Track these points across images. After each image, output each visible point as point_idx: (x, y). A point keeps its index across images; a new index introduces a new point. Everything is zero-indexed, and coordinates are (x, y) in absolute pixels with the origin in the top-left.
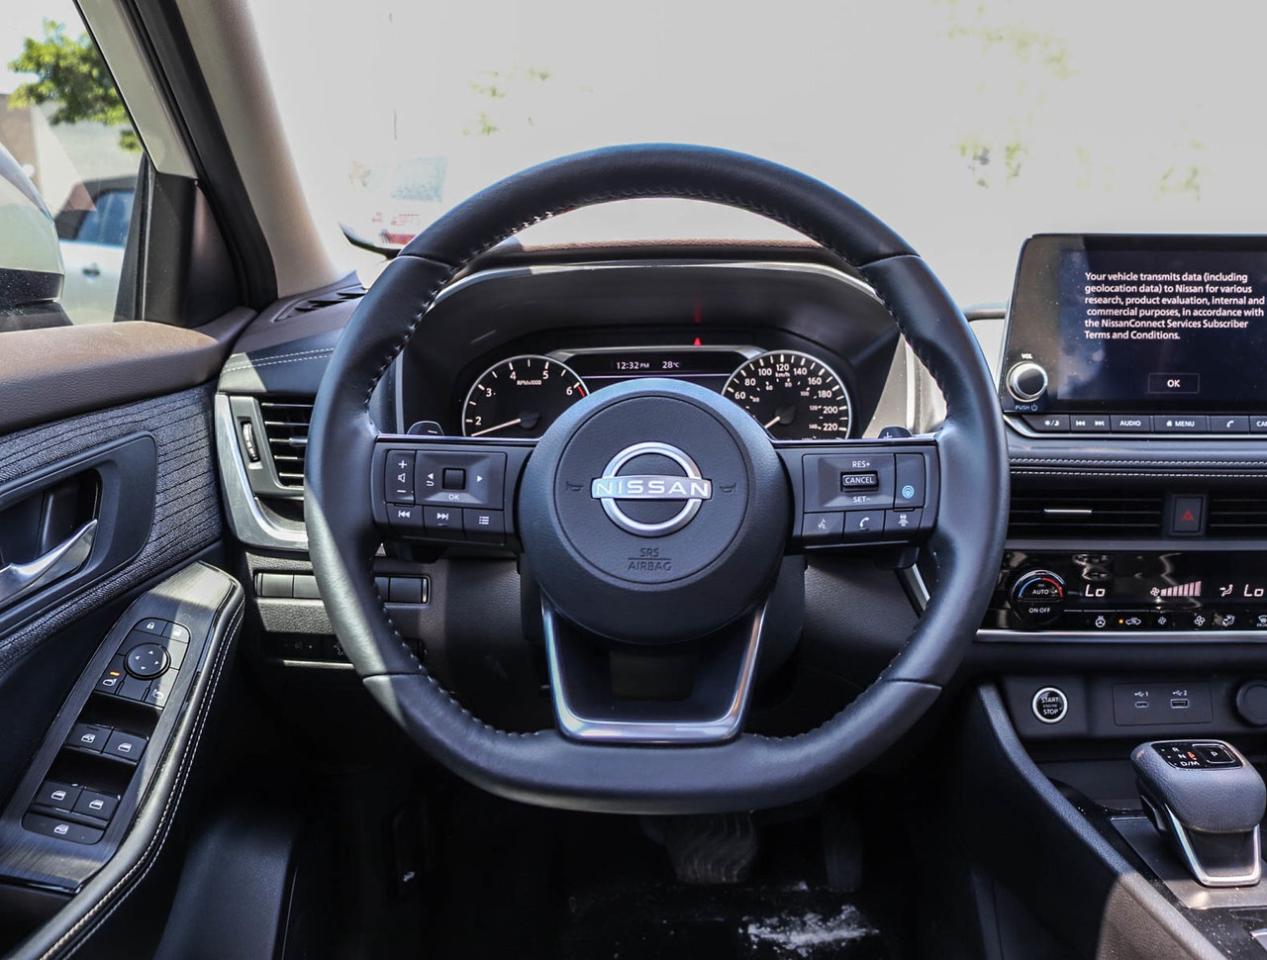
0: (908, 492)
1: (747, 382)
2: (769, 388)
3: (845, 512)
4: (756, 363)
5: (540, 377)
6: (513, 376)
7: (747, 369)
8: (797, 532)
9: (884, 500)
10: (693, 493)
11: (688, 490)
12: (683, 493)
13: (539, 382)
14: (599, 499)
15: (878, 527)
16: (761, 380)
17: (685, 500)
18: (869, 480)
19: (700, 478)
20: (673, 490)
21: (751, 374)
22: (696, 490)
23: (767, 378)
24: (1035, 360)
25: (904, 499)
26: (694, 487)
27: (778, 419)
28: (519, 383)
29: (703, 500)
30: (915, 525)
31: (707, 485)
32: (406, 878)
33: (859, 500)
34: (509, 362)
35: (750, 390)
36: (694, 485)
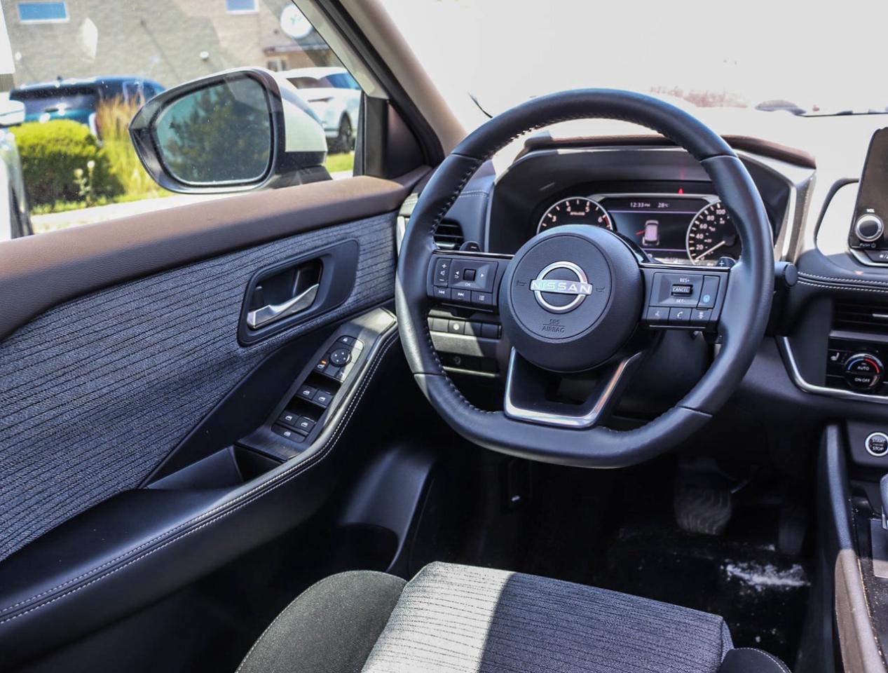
0: (707, 299)
1: (709, 218)
2: (722, 222)
3: (670, 307)
4: (715, 206)
5: (584, 210)
6: (569, 209)
7: (709, 209)
8: (644, 317)
9: (692, 302)
10: (581, 291)
11: (579, 289)
12: (576, 291)
13: (583, 214)
14: (534, 291)
15: (687, 318)
16: (718, 217)
17: (577, 295)
18: (686, 290)
19: (586, 283)
20: (571, 288)
21: (711, 213)
22: (583, 290)
23: (721, 216)
24: (877, 213)
25: (704, 303)
26: (583, 288)
27: (723, 242)
28: (572, 213)
29: (587, 295)
30: (707, 319)
31: (590, 287)
32: (514, 499)
33: (679, 301)
34: (567, 201)
35: (710, 223)
36: (582, 287)
